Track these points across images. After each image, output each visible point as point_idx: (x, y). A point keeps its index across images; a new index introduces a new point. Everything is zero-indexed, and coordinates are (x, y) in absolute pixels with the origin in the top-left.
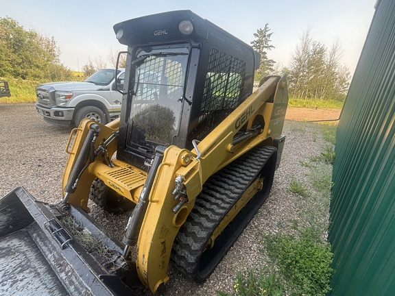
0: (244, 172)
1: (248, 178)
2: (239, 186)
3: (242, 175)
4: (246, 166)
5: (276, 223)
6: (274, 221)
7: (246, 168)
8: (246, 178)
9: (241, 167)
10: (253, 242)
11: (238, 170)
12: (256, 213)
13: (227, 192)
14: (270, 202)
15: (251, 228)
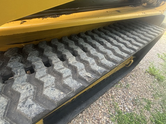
0: (125, 42)
1: (128, 50)
2: (112, 56)
3: (122, 45)
4: (128, 36)
5: (132, 98)
6: (130, 95)
7: (129, 39)
8: (125, 48)
9: (122, 35)
10: (105, 114)
11: (117, 37)
12: (117, 83)
13: (89, 59)
14: (130, 77)
15: (107, 97)
